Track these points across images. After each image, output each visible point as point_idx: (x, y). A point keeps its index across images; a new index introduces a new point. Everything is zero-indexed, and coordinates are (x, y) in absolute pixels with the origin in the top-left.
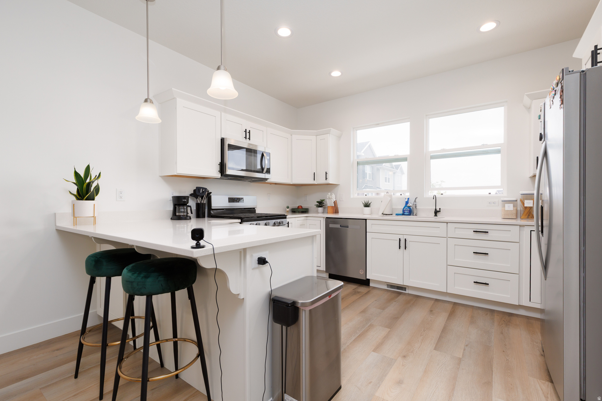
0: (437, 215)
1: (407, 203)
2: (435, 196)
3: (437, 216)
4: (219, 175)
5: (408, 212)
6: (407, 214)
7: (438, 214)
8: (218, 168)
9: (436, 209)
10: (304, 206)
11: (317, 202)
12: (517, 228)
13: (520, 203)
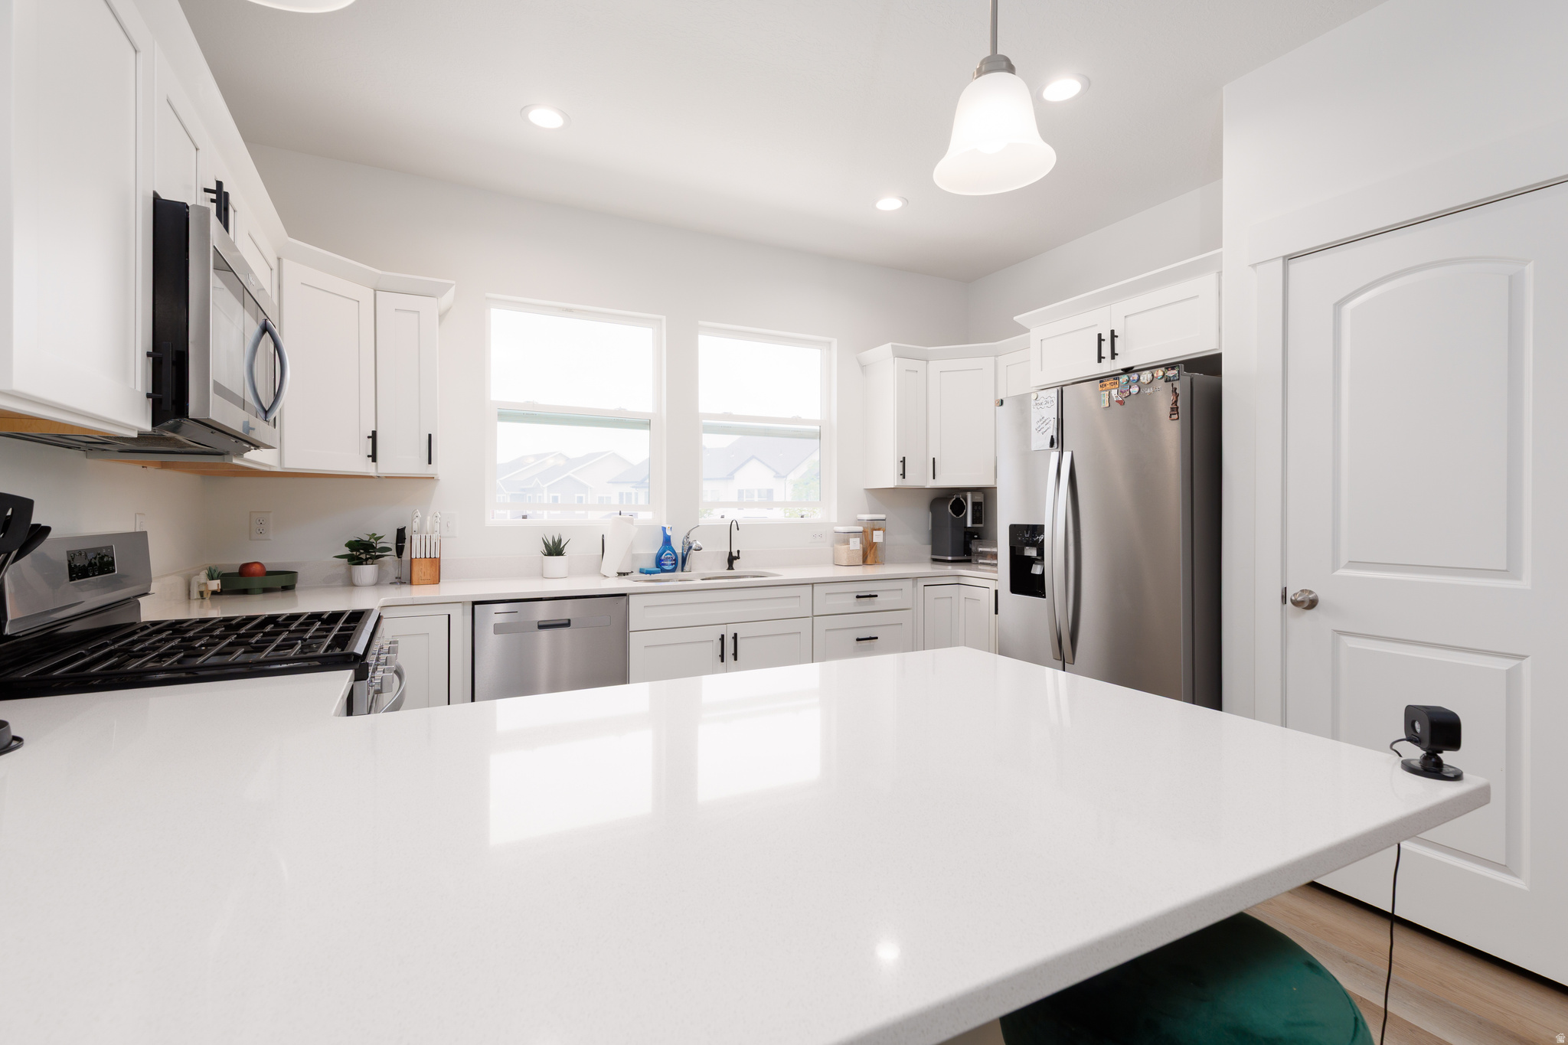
0: (734, 566)
2: (734, 523)
3: (733, 569)
5: (672, 564)
6: (671, 567)
7: (736, 563)
9: (731, 553)
12: (910, 583)
13: (866, 535)
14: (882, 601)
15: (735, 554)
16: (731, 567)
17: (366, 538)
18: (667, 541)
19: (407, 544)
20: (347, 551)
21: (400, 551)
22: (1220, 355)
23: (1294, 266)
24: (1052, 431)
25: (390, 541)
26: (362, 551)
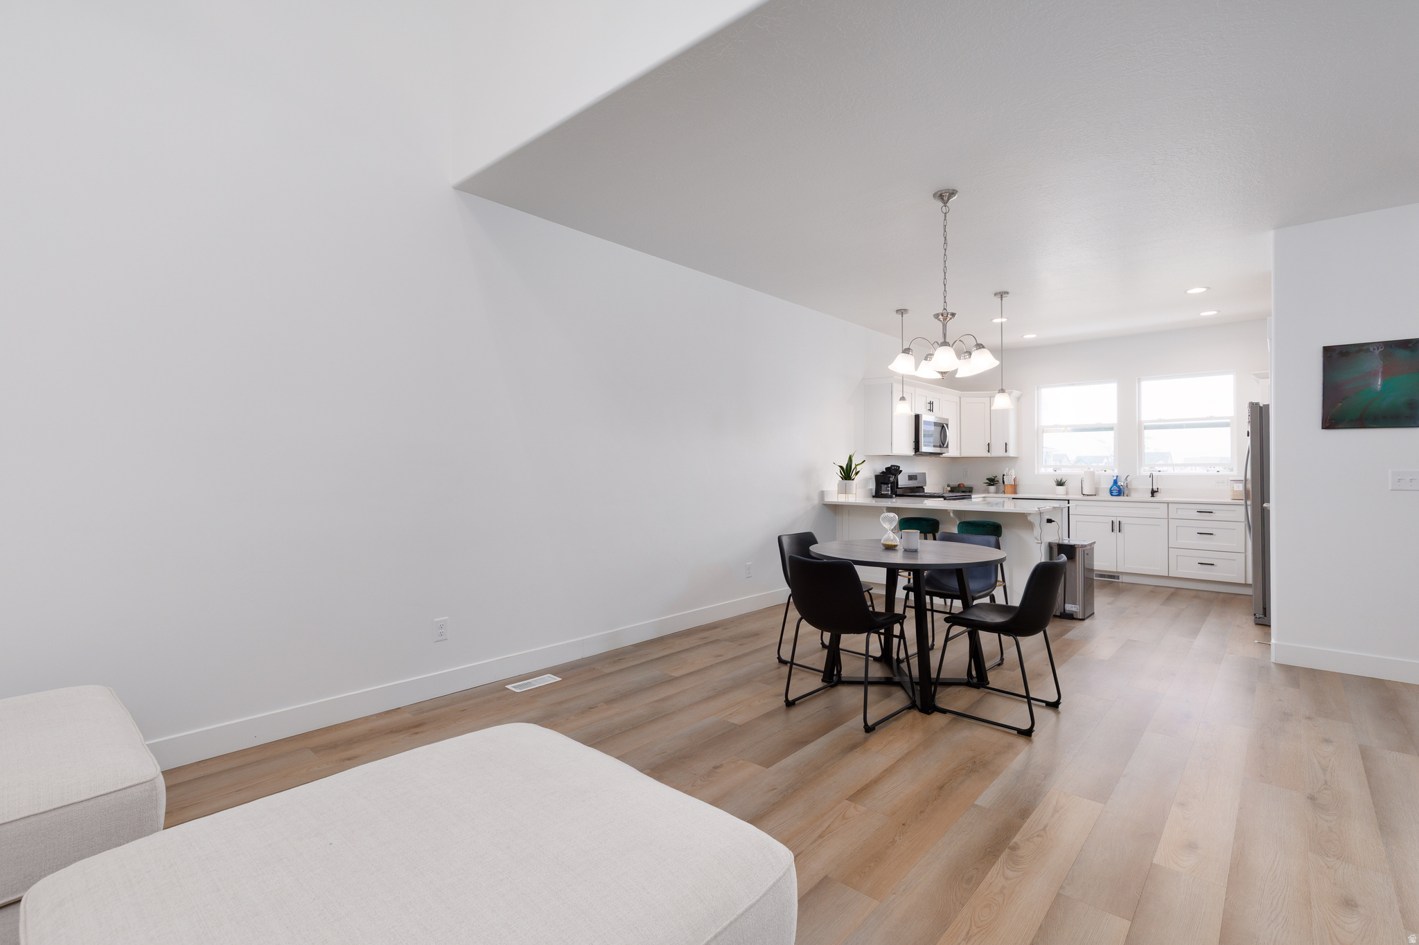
1: (1115, 482)
2: (1151, 474)
4: (911, 452)
5: (1118, 492)
7: (1156, 494)
8: (912, 445)
9: (1152, 489)
10: (967, 483)
11: (987, 479)
12: (1242, 507)
14: (1217, 516)
15: (1155, 489)
16: (1153, 496)
17: (993, 477)
20: (988, 482)
21: (1003, 482)
25: (1000, 478)
26: (991, 481)
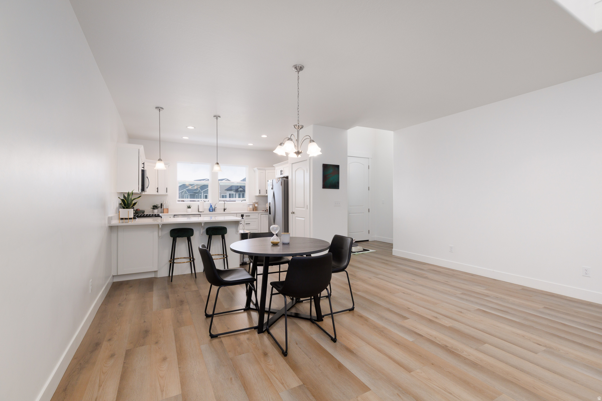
6: (212, 211)
12: (258, 214)
13: (254, 205)
14: (251, 217)
15: (225, 209)
16: (224, 211)
17: (156, 205)
18: (211, 206)
19: (163, 206)
20: (152, 207)
21: (161, 207)
22: (288, 176)
23: (293, 165)
24: (271, 187)
25: (160, 205)
26: (155, 207)
